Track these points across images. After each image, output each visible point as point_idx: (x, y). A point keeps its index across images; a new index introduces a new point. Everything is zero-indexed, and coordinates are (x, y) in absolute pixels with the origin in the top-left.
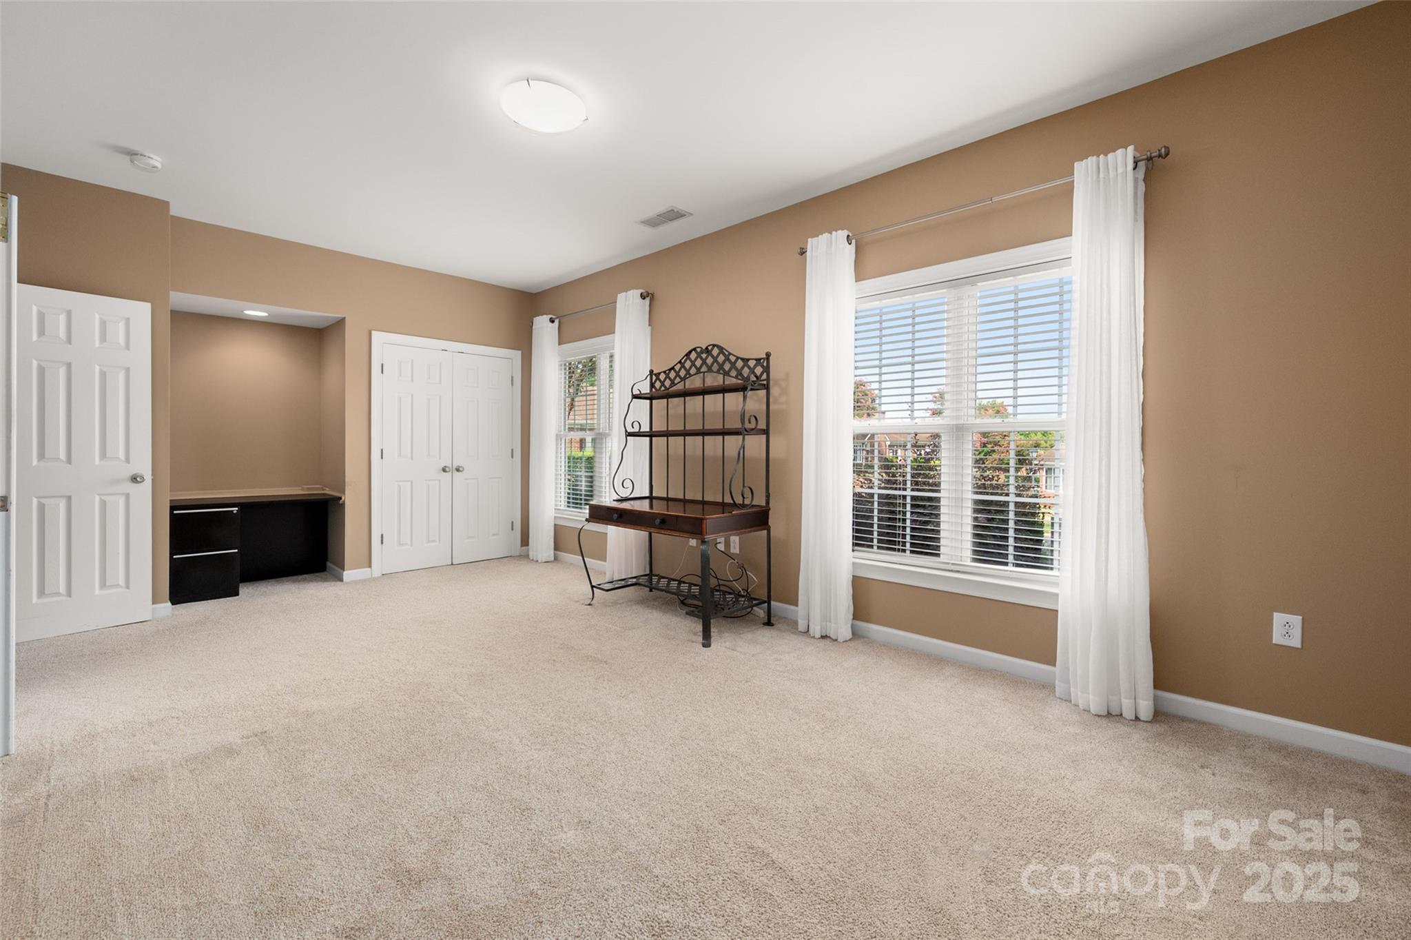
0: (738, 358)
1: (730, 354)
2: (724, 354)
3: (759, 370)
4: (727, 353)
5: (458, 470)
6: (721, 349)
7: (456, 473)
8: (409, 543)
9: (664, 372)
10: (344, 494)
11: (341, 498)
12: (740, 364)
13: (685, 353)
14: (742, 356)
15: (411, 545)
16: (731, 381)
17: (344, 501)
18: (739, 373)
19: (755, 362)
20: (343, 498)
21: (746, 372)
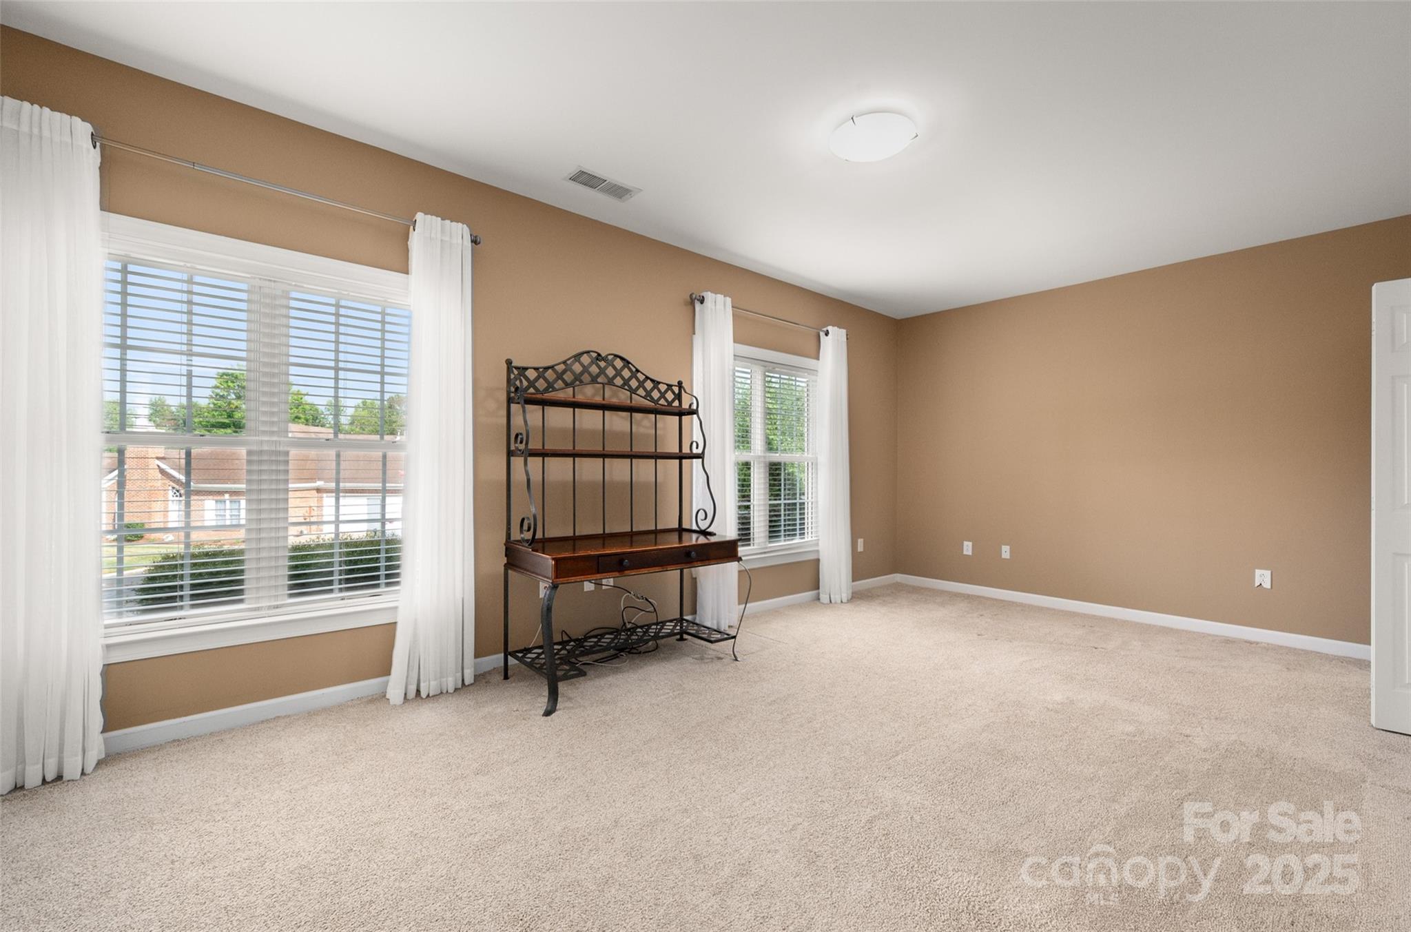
0: (647, 378)
1: (638, 371)
2: (630, 370)
3: (670, 396)
4: (634, 370)
6: (627, 363)
9: (536, 369)
12: (649, 385)
13: (574, 353)
14: (653, 378)
16: (638, 401)
18: (648, 394)
19: (666, 387)
21: (656, 395)
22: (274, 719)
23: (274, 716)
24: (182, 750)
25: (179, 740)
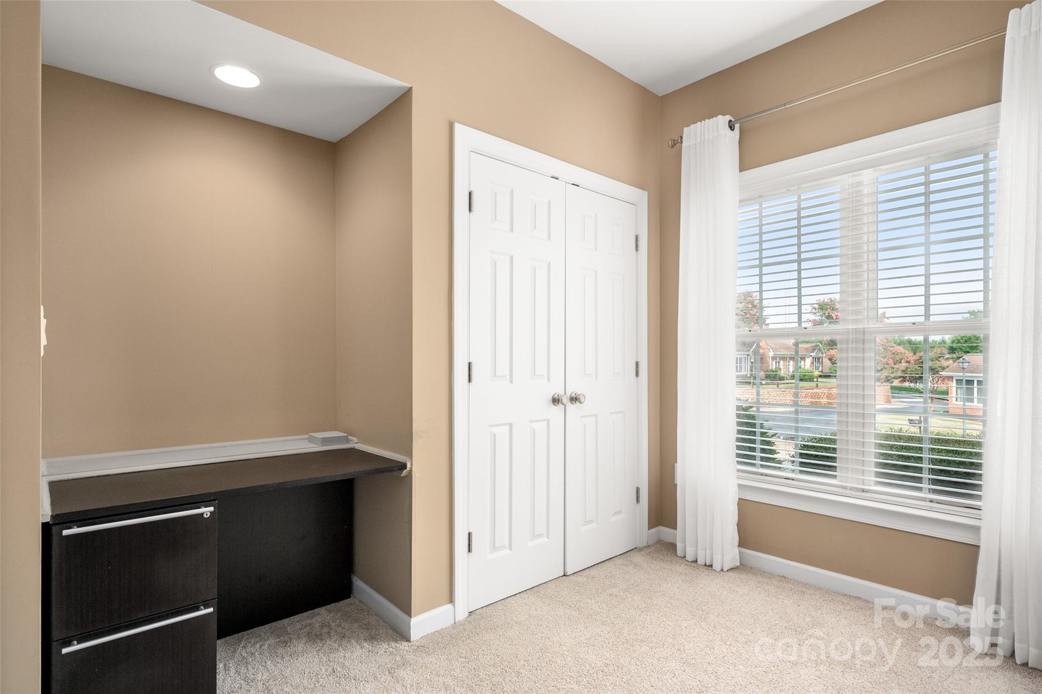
5: (574, 399)
7: (572, 408)
8: (507, 544)
10: (410, 454)
11: (404, 466)
15: (510, 549)
17: (411, 471)
20: (409, 466)
22: (856, 598)
23: (856, 595)
24: (777, 585)
25: (785, 578)
